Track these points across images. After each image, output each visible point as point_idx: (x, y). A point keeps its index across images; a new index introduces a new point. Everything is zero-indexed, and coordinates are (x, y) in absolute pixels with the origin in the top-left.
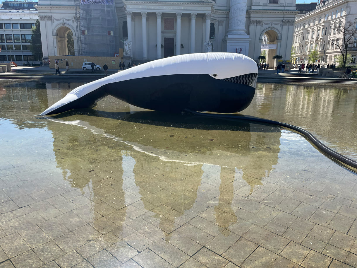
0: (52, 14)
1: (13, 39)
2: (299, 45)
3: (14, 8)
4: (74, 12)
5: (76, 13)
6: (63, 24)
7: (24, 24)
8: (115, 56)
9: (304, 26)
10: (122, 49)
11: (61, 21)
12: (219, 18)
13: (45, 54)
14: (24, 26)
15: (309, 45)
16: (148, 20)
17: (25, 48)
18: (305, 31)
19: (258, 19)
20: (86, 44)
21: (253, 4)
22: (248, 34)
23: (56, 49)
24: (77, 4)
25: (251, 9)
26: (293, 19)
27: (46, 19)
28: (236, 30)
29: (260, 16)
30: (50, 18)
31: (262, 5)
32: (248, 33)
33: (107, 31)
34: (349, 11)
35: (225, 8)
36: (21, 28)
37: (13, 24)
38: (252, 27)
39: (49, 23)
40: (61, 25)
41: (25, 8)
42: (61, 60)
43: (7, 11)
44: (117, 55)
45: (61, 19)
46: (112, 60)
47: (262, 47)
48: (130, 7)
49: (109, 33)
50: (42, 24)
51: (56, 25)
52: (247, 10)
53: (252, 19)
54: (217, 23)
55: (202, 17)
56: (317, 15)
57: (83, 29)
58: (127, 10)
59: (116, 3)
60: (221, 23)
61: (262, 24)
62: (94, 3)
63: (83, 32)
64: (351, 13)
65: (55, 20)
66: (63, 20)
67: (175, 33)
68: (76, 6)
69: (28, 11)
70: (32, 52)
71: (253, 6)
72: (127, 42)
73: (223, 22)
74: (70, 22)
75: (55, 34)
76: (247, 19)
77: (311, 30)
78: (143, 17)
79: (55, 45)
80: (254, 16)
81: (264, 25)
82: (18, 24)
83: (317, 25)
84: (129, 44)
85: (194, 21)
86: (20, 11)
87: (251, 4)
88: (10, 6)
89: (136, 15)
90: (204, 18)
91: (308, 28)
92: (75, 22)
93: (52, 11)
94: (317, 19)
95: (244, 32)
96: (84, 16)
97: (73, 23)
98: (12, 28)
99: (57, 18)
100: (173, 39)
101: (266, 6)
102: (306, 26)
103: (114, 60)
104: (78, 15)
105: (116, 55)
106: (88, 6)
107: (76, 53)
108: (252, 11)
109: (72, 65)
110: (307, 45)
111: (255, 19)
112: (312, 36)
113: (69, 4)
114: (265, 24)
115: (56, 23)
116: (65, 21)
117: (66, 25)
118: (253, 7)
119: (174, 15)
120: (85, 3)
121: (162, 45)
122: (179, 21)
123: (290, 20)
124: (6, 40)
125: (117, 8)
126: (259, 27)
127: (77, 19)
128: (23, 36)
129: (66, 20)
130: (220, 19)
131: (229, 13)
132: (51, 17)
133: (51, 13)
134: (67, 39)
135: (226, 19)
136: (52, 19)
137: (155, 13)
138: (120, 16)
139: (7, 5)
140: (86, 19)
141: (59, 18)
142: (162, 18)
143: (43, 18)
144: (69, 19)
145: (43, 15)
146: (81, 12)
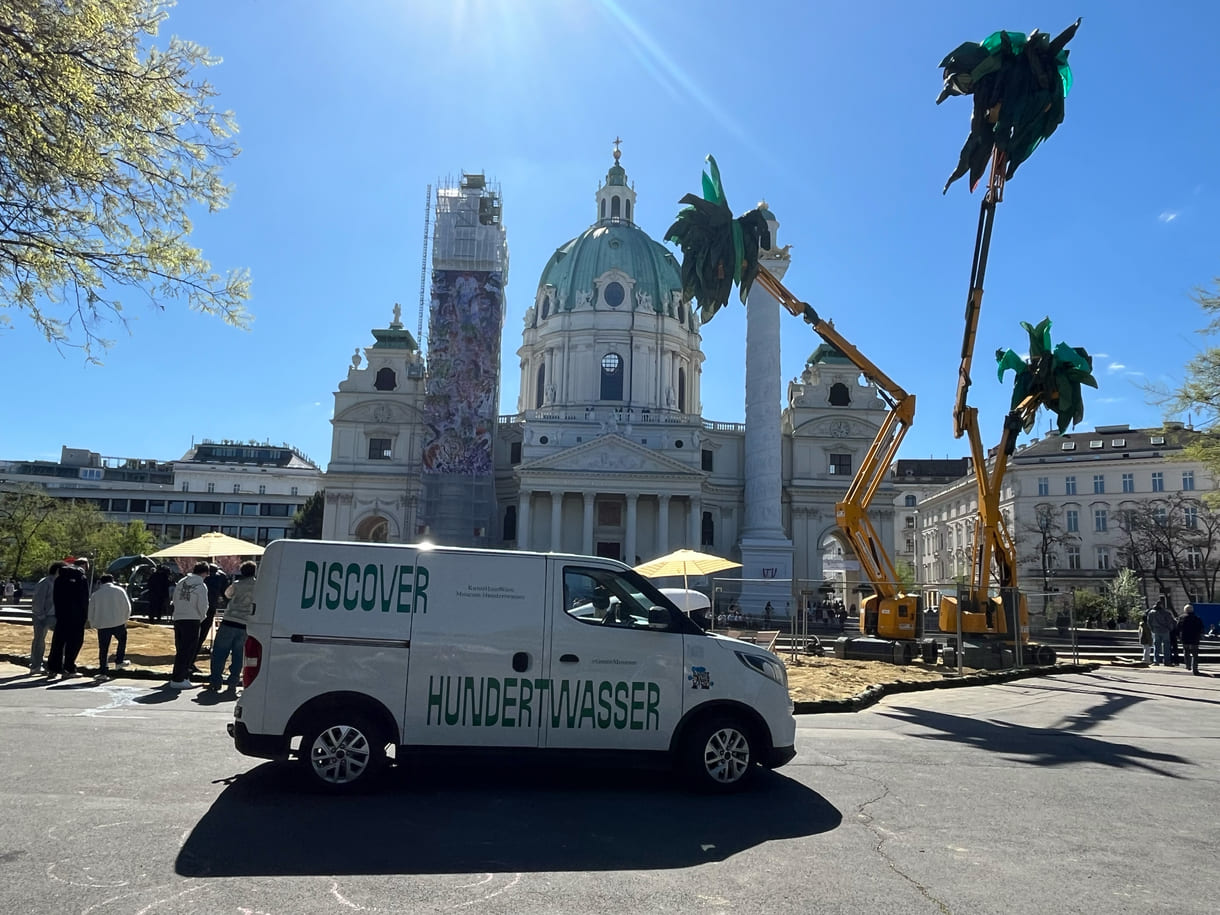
0: (355, 491)
2: (934, 560)
3: (223, 460)
4: (405, 487)
5: (408, 490)
6: (376, 510)
7: (269, 504)
9: (940, 517)
11: (373, 506)
12: (722, 501)
14: (269, 510)
15: (955, 561)
16: (564, 506)
18: (942, 527)
19: (809, 506)
21: (796, 475)
22: (789, 539)
24: (414, 472)
25: (791, 486)
26: (890, 507)
27: (340, 500)
28: (759, 529)
29: (814, 499)
30: (348, 499)
31: (816, 477)
32: (790, 535)
33: (473, 527)
34: (1017, 489)
35: (734, 482)
36: (261, 514)
37: (244, 504)
38: (798, 523)
39: (345, 508)
40: (371, 514)
41: (249, 459)
43: (207, 466)
45: (371, 502)
47: (824, 564)
48: (529, 481)
49: (477, 532)
50: (329, 509)
51: (361, 512)
52: (784, 488)
53: (795, 505)
54: (718, 512)
55: (682, 502)
56: (961, 495)
57: (420, 522)
58: (521, 486)
59: (496, 470)
60: (726, 512)
61: (821, 517)
62: (450, 471)
63: (421, 530)
64: (1023, 493)
65: (358, 504)
66: (377, 503)
67: (624, 532)
68: (409, 475)
69: (259, 469)
71: (796, 479)
73: (732, 510)
74: (391, 508)
75: (353, 531)
76: (786, 505)
77: (963, 523)
78: (554, 501)
80: (801, 501)
81: (824, 519)
82: (256, 504)
83: (964, 515)
85: (664, 510)
86: (238, 468)
87: (792, 473)
89: (540, 497)
90: (687, 503)
91: (948, 520)
92: (403, 509)
93: (356, 485)
94: (963, 501)
95: (781, 534)
96: (425, 497)
97: (398, 508)
98: (240, 513)
99: (364, 499)
100: (618, 544)
101: (826, 480)
102: (945, 517)
104: (413, 493)
106: (435, 476)
108: (793, 489)
110: (952, 561)
111: (802, 506)
112: (959, 542)
113: (395, 472)
114: (826, 516)
115: (360, 508)
116: (381, 506)
117: (381, 514)
118: (796, 482)
119: (622, 499)
120: (431, 472)
122: (632, 509)
123: (883, 508)
125: (497, 479)
126: (813, 523)
127: (407, 501)
128: (264, 532)
129: (382, 502)
130: (724, 505)
131: (743, 491)
132: (352, 497)
133: (352, 488)
135: (736, 504)
136: (354, 500)
137: (581, 493)
138: (502, 496)
139: (206, 453)
140: (429, 504)
141: (369, 499)
142: (595, 502)
143: (334, 498)
144: (389, 500)
145: (335, 492)
146: (419, 489)
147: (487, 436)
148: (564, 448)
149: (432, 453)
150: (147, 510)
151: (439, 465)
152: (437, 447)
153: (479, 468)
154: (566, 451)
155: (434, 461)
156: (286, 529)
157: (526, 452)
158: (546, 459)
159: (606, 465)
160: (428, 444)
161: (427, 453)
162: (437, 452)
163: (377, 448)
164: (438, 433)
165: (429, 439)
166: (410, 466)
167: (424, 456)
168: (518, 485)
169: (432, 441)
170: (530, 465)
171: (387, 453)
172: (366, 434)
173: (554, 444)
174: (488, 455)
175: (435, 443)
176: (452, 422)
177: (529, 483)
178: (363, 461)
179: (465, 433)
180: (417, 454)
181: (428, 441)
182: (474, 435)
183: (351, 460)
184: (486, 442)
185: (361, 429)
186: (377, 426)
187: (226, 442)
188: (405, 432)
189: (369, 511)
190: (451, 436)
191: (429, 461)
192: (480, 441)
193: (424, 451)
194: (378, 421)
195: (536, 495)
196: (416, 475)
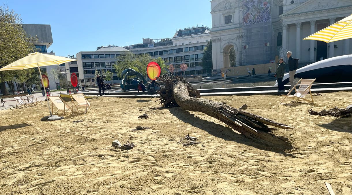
0: (222, 37)
1: (189, 59)
3: (185, 35)
4: (238, 32)
5: (240, 33)
6: (229, 43)
7: (197, 47)
8: (270, 63)
10: (278, 56)
11: (228, 41)
13: (214, 67)
14: (197, 48)
16: (301, 28)
17: (197, 64)
20: (246, 56)
23: (222, 63)
24: (241, 26)
27: (217, 41)
30: (219, 40)
33: (264, 43)
36: (195, 50)
37: (189, 47)
39: (219, 43)
40: (227, 44)
41: (193, 33)
42: (230, 70)
43: (181, 38)
44: (273, 61)
45: (227, 40)
46: (270, 66)
48: (286, 20)
49: (266, 45)
50: (213, 45)
51: (224, 44)
57: (244, 44)
58: (283, 23)
59: (273, 19)
62: (254, 23)
63: (245, 47)
65: (223, 41)
66: (229, 40)
68: (239, 27)
69: (196, 36)
70: (203, 67)
72: (282, 50)
74: (234, 41)
75: (222, 51)
78: (297, 27)
79: (222, 60)
82: (193, 47)
84: (284, 52)
86: (190, 36)
88: (182, 33)
92: (238, 40)
93: (222, 34)
96: (246, 35)
97: (236, 41)
98: (189, 51)
99: (224, 39)
103: (271, 66)
105: (271, 61)
106: (249, 26)
107: (237, 64)
109: (237, 73)
113: (234, 27)
115: (224, 42)
116: (231, 41)
117: (231, 44)
120: (247, 24)
121: (315, 48)
124: (185, 60)
125: (273, 22)
127: (240, 37)
128: (196, 55)
129: (231, 39)
133: (220, 36)
134: (230, 54)
136: (221, 40)
137: (309, 22)
138: (276, 29)
139: (180, 33)
140: (247, 37)
141: (226, 39)
142: (315, 25)
143: (215, 41)
144: (233, 38)
145: (215, 38)
146: (243, 32)
147: (268, 5)
148: (301, 3)
149: (247, 17)
150: (163, 54)
151: (250, 21)
152: (249, 14)
153: (266, 19)
154: (301, 5)
155: (248, 20)
156: (203, 54)
157: (285, 8)
158: (293, 10)
159: (320, 8)
160: (245, 14)
161: (245, 17)
162: (249, 16)
163: (228, 19)
164: (249, 8)
165: (246, 11)
166: (239, 24)
167: (244, 19)
168: (282, 24)
169: (246, 12)
170: (286, 13)
171: (232, 21)
172: (223, 14)
173: (296, 3)
174: (269, 13)
175: (248, 13)
176: (254, 3)
177: (286, 21)
178: (223, 25)
179: (259, 6)
180: (241, 19)
181: (245, 12)
182: (263, 6)
183: (219, 26)
184: (268, 8)
185: (221, 13)
186: (226, 11)
187: (186, 29)
188: (237, 11)
189: (227, 43)
190: (254, 8)
191: (246, 20)
192: (265, 8)
193: (244, 17)
194: (227, 9)
195: (290, 26)
196: (242, 27)
